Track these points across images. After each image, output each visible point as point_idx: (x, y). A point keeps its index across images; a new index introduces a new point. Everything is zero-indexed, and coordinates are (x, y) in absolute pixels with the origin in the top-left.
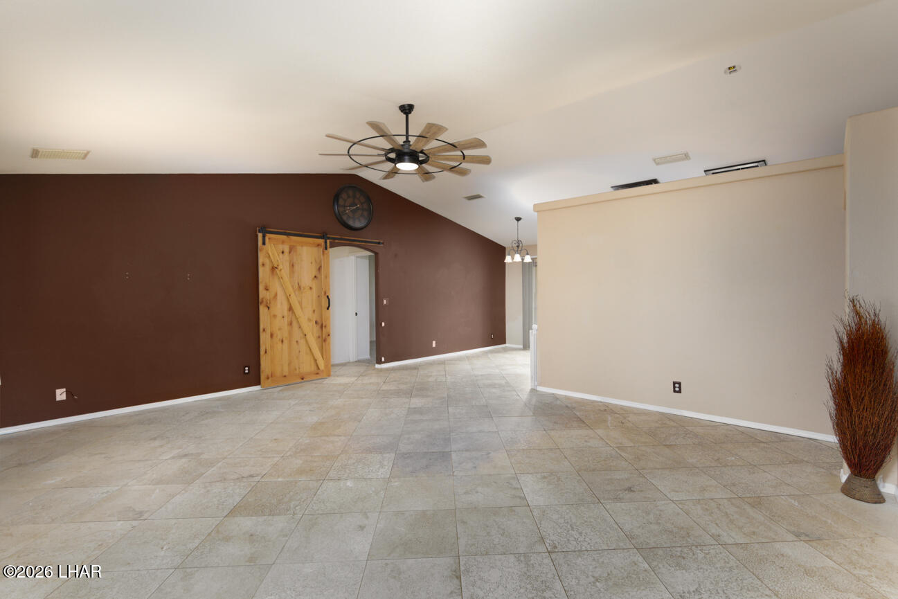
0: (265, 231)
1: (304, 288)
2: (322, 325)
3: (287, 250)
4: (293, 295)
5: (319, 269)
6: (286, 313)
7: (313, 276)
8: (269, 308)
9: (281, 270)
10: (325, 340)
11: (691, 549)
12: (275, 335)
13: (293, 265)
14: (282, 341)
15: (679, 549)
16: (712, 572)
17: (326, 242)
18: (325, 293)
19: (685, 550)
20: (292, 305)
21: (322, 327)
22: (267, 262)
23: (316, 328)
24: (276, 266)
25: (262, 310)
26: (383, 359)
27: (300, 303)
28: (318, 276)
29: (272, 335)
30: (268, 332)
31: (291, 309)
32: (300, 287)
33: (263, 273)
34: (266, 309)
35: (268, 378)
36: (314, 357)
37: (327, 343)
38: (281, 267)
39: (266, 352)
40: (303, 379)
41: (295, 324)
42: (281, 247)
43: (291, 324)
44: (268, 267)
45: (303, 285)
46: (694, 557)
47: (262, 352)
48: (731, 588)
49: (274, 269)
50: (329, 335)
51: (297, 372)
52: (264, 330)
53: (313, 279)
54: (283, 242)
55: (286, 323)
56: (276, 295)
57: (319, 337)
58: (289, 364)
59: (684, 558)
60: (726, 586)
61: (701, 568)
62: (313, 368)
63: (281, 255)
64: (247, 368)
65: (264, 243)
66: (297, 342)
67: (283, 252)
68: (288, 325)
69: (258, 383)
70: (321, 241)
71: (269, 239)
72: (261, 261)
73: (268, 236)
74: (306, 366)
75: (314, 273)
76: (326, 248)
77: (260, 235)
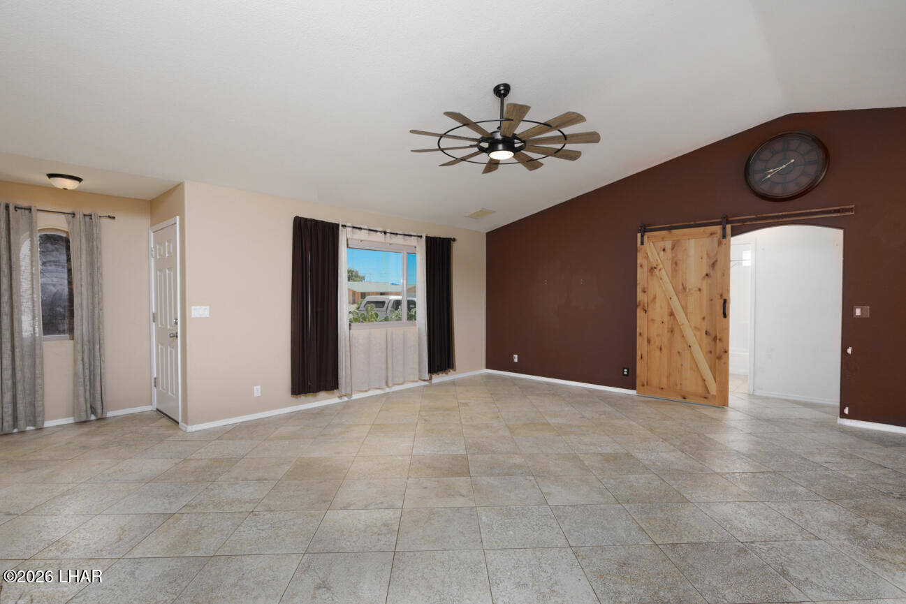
0: (644, 230)
1: (690, 290)
2: (716, 337)
3: (668, 245)
4: (675, 298)
5: (713, 265)
6: (666, 318)
7: (704, 274)
8: (646, 311)
9: (660, 270)
10: (719, 358)
11: (175, 593)
12: (652, 342)
13: (676, 264)
14: (661, 349)
15: (184, 584)
16: (135, 594)
17: (724, 229)
18: (721, 296)
19: (178, 589)
20: (674, 310)
21: (715, 339)
22: (645, 262)
23: (706, 340)
24: (655, 266)
25: (640, 313)
26: (846, 411)
27: (684, 308)
28: (711, 273)
29: (649, 341)
30: (645, 336)
31: (672, 314)
32: (684, 289)
33: (641, 274)
34: (643, 312)
35: (643, 385)
36: (702, 377)
37: (723, 361)
38: (661, 266)
39: (642, 358)
40: (685, 398)
41: (676, 332)
42: (661, 244)
43: (672, 331)
44: (645, 269)
45: (689, 286)
46: (164, 591)
47: (638, 357)
48: (108, 597)
49: (652, 269)
50: (726, 352)
51: (679, 387)
52: (640, 334)
53: (704, 278)
54: (663, 239)
55: (666, 330)
56: (655, 298)
57: (711, 352)
58: (669, 376)
59: (170, 583)
60: (114, 595)
61: (147, 588)
62: (700, 390)
63: (662, 253)
64: (626, 370)
65: (642, 243)
66: (679, 353)
67: (664, 250)
68: (668, 332)
69: (634, 388)
70: (718, 229)
71: (648, 237)
72: (639, 262)
73: (647, 234)
74: (690, 385)
75: (705, 270)
76: (724, 236)
77: (639, 235)
